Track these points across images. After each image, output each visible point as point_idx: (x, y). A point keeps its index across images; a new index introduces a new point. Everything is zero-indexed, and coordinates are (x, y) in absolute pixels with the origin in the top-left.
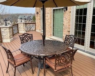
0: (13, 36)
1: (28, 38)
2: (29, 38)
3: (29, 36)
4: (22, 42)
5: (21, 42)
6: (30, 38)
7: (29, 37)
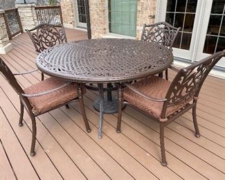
0: (10, 39)
1: (53, 38)
2: (55, 37)
3: (54, 31)
4: (39, 47)
5: (36, 47)
6: (58, 38)
7: (54, 34)
